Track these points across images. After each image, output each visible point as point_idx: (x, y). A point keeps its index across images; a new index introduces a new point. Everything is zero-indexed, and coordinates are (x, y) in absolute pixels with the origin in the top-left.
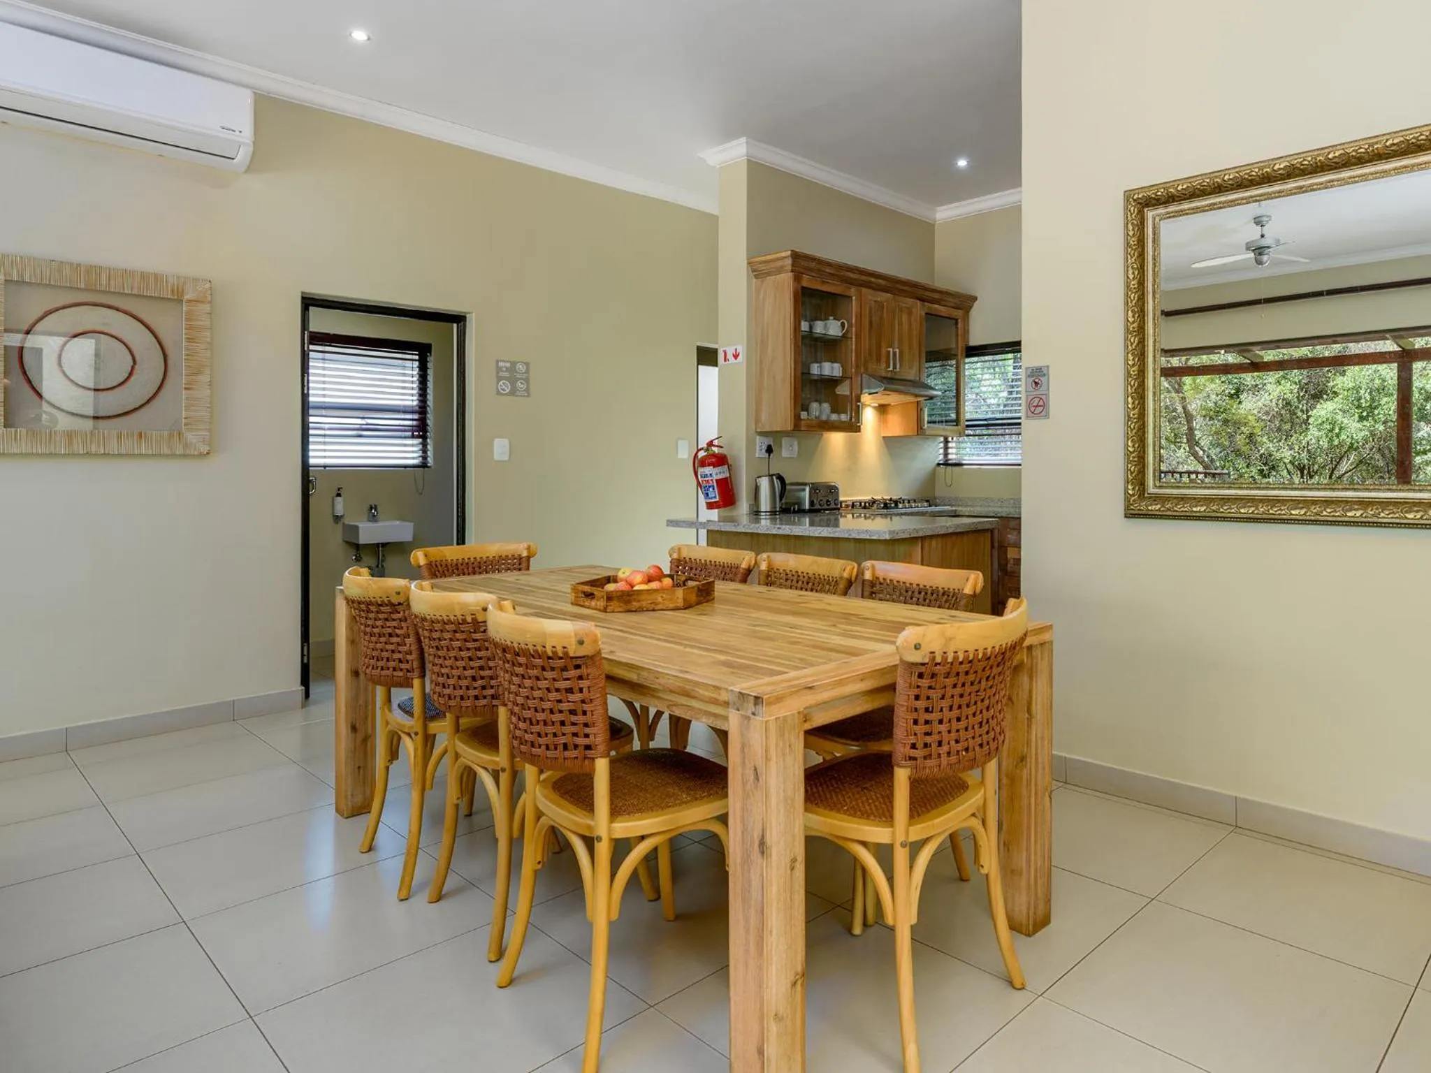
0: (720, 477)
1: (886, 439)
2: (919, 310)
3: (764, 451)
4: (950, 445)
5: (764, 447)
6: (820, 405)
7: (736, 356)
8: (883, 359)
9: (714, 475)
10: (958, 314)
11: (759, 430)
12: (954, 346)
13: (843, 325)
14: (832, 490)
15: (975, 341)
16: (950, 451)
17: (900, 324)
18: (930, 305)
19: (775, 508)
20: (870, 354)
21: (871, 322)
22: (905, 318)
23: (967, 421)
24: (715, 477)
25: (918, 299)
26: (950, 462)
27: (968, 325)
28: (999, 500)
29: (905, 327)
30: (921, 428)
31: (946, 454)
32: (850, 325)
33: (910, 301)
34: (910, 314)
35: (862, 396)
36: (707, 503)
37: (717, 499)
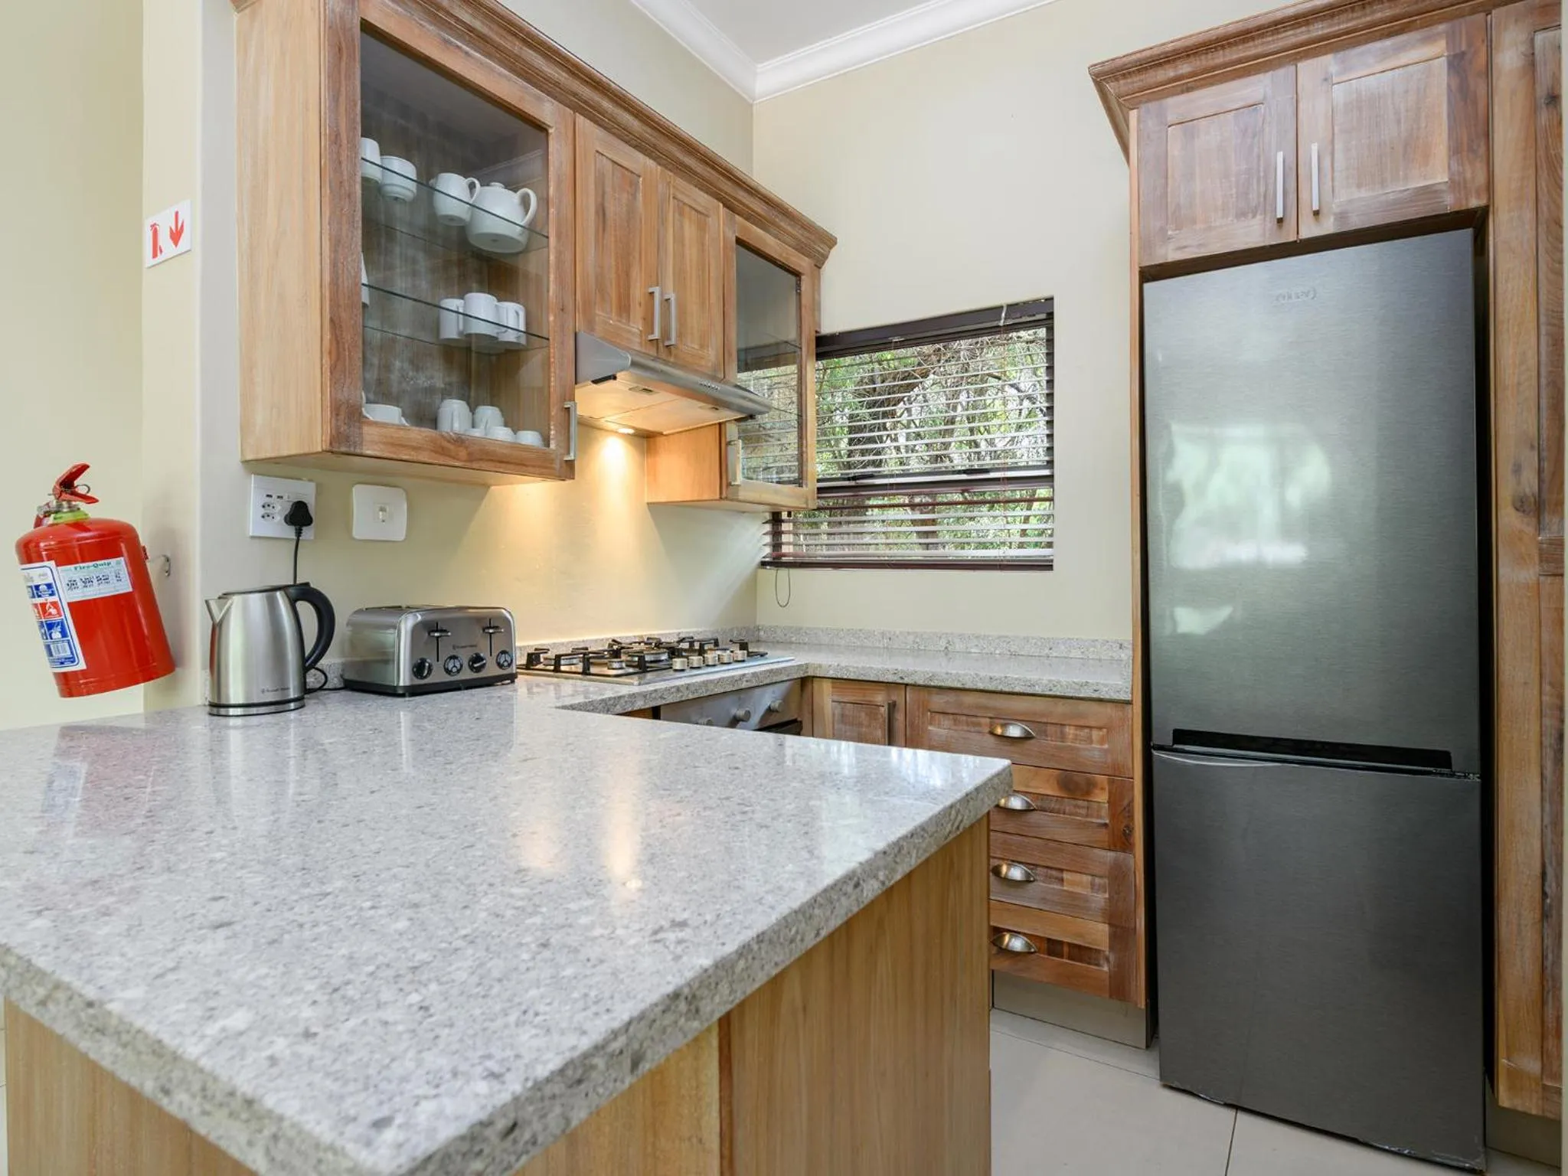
0: (80, 595)
1: (656, 509)
2: (722, 226)
3: (279, 518)
4: (785, 527)
5: (281, 509)
6: (473, 410)
7: (176, 236)
8: (637, 313)
9: (61, 586)
10: (801, 263)
11: (249, 457)
12: (792, 335)
13: (525, 202)
14: (494, 625)
15: (835, 320)
16: (785, 538)
17: (679, 240)
18: (748, 224)
19: (285, 689)
20: (601, 288)
21: (602, 212)
22: (690, 231)
23: (819, 481)
24: (67, 596)
25: (719, 199)
26: (784, 559)
27: (819, 294)
28: (883, 634)
29: (691, 253)
30: (729, 485)
31: (777, 545)
32: (544, 202)
33: (703, 199)
34: (702, 227)
35: (580, 393)
36: (57, 675)
37: (81, 665)
